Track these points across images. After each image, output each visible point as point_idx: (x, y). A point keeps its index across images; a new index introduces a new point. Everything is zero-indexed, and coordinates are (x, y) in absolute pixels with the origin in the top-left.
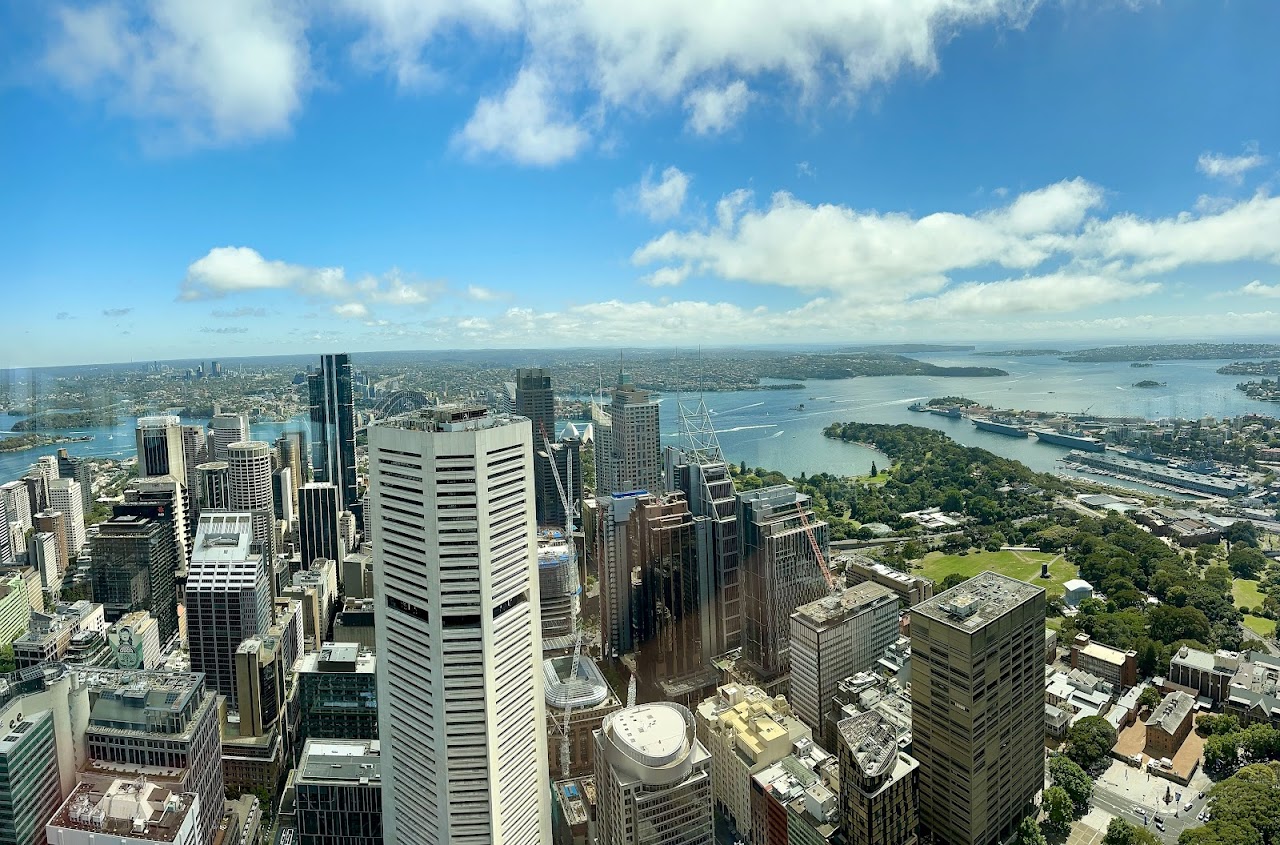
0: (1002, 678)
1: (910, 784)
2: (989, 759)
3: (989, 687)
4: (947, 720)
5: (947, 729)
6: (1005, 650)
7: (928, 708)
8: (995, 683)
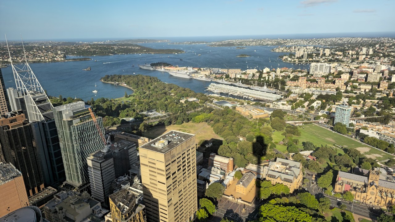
0: (178, 170)
1: (142, 215)
2: (174, 202)
3: (173, 174)
4: (157, 188)
5: (157, 192)
6: (179, 160)
7: (149, 185)
8: (175, 173)
